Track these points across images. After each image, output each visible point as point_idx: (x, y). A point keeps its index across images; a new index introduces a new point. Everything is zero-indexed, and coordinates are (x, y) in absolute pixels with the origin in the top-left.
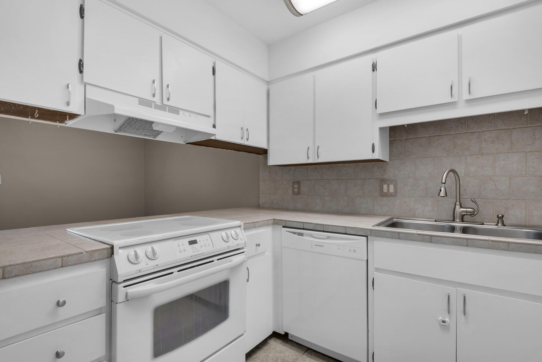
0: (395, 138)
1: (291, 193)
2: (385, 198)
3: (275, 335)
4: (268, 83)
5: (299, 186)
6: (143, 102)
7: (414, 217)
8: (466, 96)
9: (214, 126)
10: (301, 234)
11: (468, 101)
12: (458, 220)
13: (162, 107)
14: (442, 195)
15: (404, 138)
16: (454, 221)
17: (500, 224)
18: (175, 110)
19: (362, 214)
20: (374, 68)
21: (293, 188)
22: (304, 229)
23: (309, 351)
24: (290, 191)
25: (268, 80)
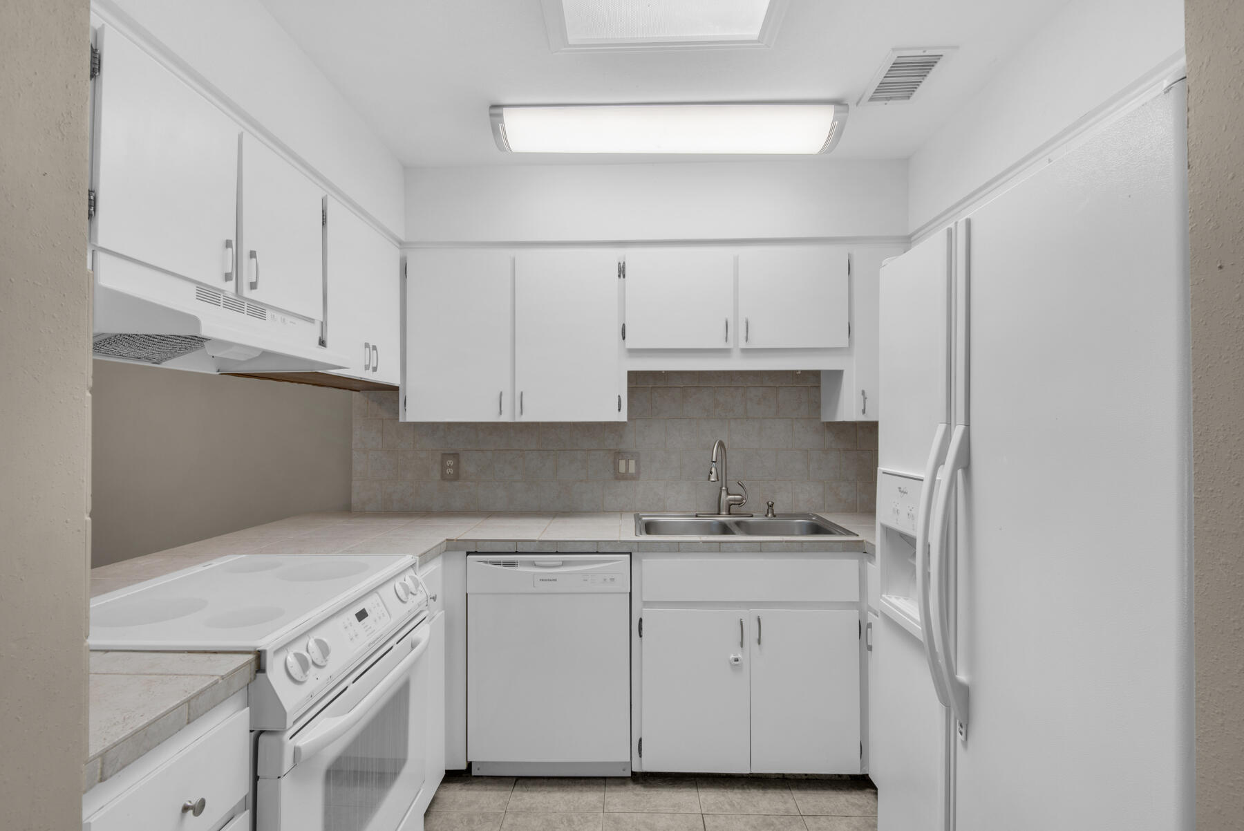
0: (637, 384)
1: (438, 476)
2: (622, 483)
3: (452, 777)
4: (402, 244)
5: (458, 463)
6: (207, 293)
7: (664, 510)
8: (743, 345)
9: (322, 343)
10: (512, 564)
11: (744, 351)
12: (724, 513)
13: (237, 303)
14: (713, 479)
15: (650, 386)
16: (719, 514)
17: (770, 515)
18: (258, 310)
19: (585, 512)
20: (622, 272)
21: (444, 467)
22: (516, 553)
23: (520, 781)
24: (436, 475)
25: (403, 238)
